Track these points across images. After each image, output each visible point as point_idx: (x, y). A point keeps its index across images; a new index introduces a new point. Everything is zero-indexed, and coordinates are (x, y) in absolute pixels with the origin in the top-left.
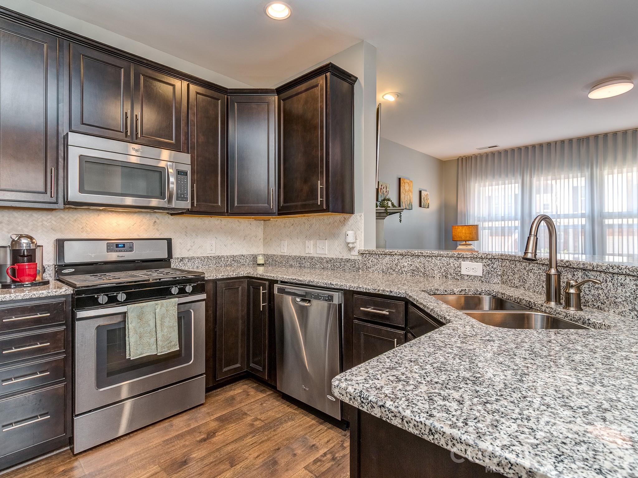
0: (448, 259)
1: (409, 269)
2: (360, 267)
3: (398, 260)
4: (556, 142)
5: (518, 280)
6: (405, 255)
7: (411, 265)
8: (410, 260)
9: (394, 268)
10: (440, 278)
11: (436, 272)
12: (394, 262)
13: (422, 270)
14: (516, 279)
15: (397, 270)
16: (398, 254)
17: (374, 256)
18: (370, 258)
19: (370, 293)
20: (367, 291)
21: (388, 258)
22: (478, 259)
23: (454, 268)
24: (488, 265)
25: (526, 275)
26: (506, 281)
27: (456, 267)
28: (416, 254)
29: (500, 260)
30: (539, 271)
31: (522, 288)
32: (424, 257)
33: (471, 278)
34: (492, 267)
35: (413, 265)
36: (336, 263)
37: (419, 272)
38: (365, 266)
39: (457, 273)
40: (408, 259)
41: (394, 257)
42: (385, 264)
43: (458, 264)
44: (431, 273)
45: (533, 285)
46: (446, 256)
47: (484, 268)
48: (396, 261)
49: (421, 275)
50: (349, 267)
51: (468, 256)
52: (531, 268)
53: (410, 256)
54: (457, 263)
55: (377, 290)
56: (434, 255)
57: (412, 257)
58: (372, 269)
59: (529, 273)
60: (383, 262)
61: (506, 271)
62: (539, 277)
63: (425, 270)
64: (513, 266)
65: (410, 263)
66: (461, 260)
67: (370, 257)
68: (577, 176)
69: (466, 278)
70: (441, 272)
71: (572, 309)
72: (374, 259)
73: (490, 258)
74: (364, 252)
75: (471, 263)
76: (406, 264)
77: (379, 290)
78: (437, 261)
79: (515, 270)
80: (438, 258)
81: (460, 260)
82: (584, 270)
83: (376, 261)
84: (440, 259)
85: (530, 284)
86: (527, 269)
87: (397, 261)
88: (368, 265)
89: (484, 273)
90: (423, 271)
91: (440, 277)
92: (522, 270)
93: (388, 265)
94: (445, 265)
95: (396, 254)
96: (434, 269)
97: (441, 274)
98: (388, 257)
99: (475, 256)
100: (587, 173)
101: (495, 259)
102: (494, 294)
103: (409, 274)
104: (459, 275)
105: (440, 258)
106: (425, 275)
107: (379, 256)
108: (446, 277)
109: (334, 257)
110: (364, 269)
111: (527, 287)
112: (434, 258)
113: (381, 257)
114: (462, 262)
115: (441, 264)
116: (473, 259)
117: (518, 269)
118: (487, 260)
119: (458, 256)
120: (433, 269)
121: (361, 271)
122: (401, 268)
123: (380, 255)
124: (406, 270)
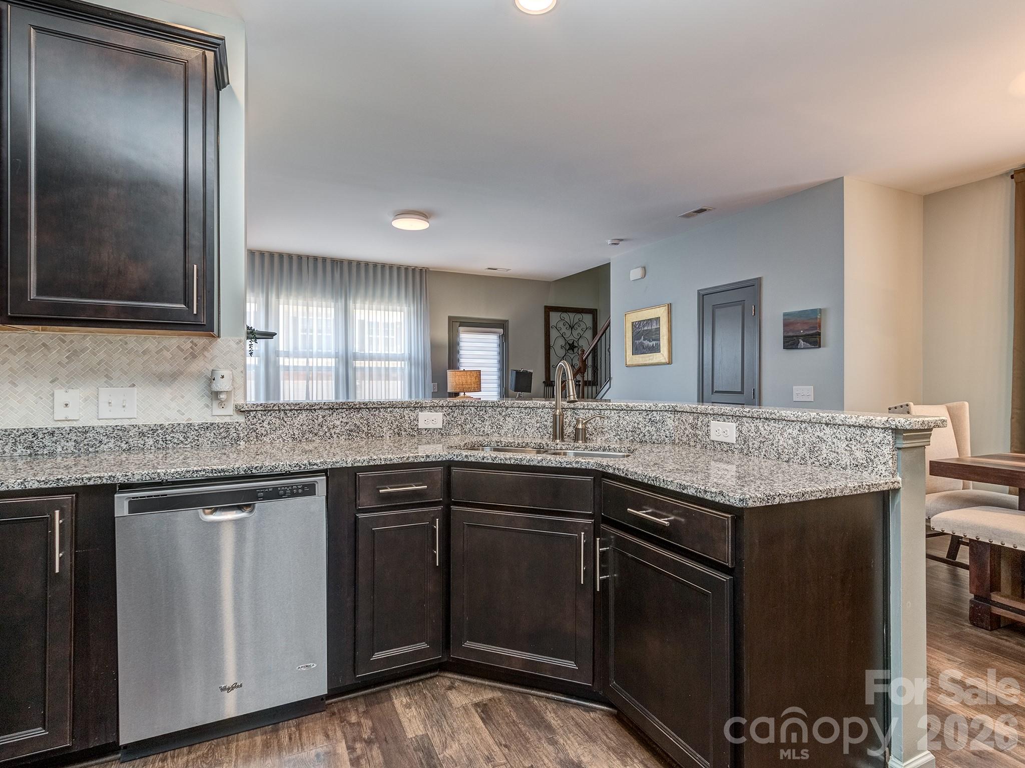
0: (402, 410)
1: (343, 430)
2: (242, 435)
3: (323, 417)
4: (308, 257)
5: (490, 427)
6: (337, 409)
7: (347, 423)
8: (344, 416)
9: (315, 431)
10: (390, 437)
11: (385, 429)
12: (315, 421)
13: (364, 429)
14: (487, 426)
15: (321, 433)
16: (325, 407)
17: (273, 415)
18: (265, 418)
19: (394, 464)
20: (388, 463)
21: (304, 415)
22: (438, 408)
23: (410, 422)
24: (449, 414)
25: (501, 420)
26: (470, 430)
27: (412, 420)
28: (357, 406)
29: (460, 407)
30: (520, 415)
31: (496, 434)
32: (367, 410)
33: (429, 432)
34: (453, 416)
35: (350, 423)
36: (171, 435)
37: (360, 433)
38: (254, 434)
39: (413, 427)
40: (341, 414)
41: (316, 414)
42: (297, 426)
43: (415, 416)
44: (378, 431)
45: (512, 430)
46: (400, 406)
47: (445, 418)
48: (320, 420)
49: (364, 436)
50: (212, 440)
51: (427, 405)
52: (510, 413)
53: (345, 410)
54: (413, 415)
55: (405, 459)
56: (384, 406)
57: (348, 412)
58: (270, 436)
59: (507, 418)
60: (294, 423)
61: (469, 418)
62: (520, 420)
63: (369, 428)
64: (481, 413)
65: (345, 420)
66: (418, 411)
67: (265, 415)
68: (322, 305)
69: (424, 432)
70: (392, 428)
71: (580, 442)
72: (275, 419)
73: (451, 406)
74: (252, 409)
75: (429, 413)
76: (338, 423)
77: (409, 457)
78: (386, 414)
79: (485, 416)
80: (389, 410)
81: (416, 411)
82: (573, 409)
83: (278, 421)
84: (391, 411)
85: (509, 429)
86: (504, 414)
87: (322, 419)
88: (261, 431)
89: (444, 424)
90: (366, 431)
91: (391, 435)
92: (496, 416)
93: (304, 427)
94: (398, 418)
95: (321, 408)
96: (383, 425)
97: (392, 431)
98: (304, 413)
99: (436, 405)
100: (341, 304)
101: (455, 407)
102: (486, 443)
103: (344, 436)
104: (416, 429)
105: (391, 409)
106: (369, 435)
107: (285, 413)
108: (398, 434)
109: (166, 424)
110: (252, 438)
111: (503, 432)
112: (382, 410)
113: (289, 415)
114: (420, 413)
115: (392, 418)
116: (432, 408)
117: (490, 415)
118: (447, 408)
119: (415, 406)
120: (381, 425)
121: (242, 443)
122: (329, 430)
123: (288, 412)
124: (337, 431)
